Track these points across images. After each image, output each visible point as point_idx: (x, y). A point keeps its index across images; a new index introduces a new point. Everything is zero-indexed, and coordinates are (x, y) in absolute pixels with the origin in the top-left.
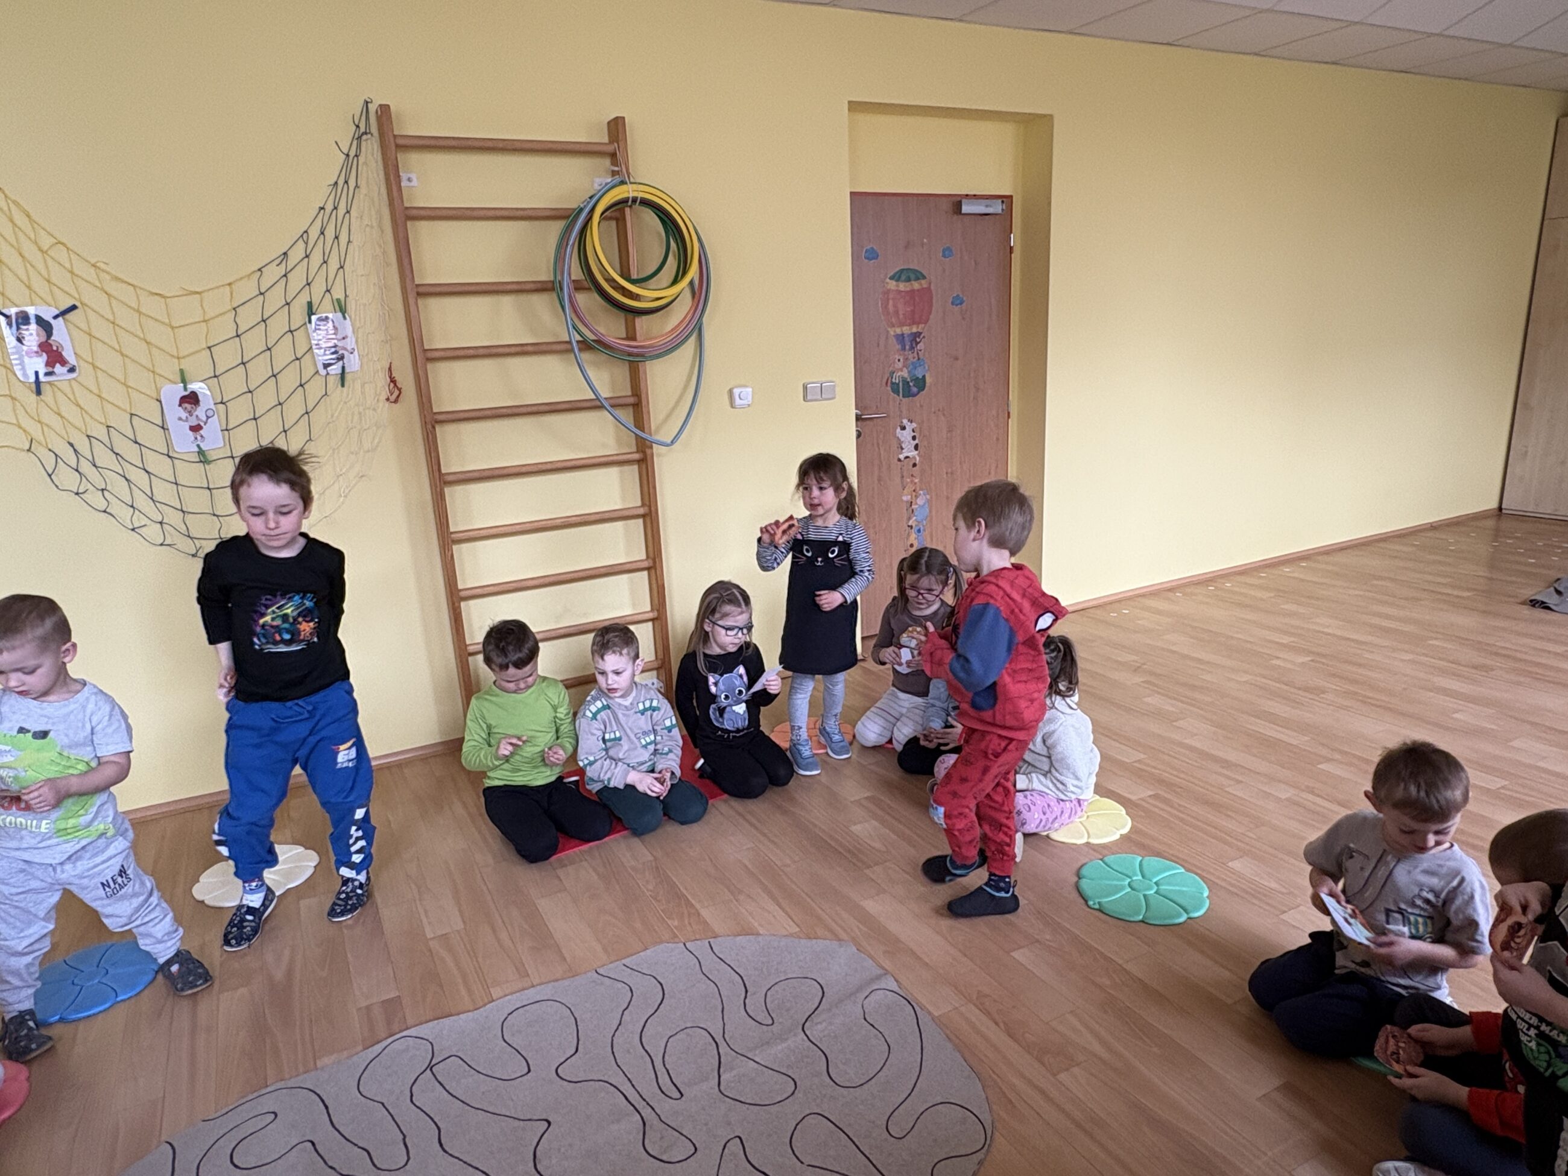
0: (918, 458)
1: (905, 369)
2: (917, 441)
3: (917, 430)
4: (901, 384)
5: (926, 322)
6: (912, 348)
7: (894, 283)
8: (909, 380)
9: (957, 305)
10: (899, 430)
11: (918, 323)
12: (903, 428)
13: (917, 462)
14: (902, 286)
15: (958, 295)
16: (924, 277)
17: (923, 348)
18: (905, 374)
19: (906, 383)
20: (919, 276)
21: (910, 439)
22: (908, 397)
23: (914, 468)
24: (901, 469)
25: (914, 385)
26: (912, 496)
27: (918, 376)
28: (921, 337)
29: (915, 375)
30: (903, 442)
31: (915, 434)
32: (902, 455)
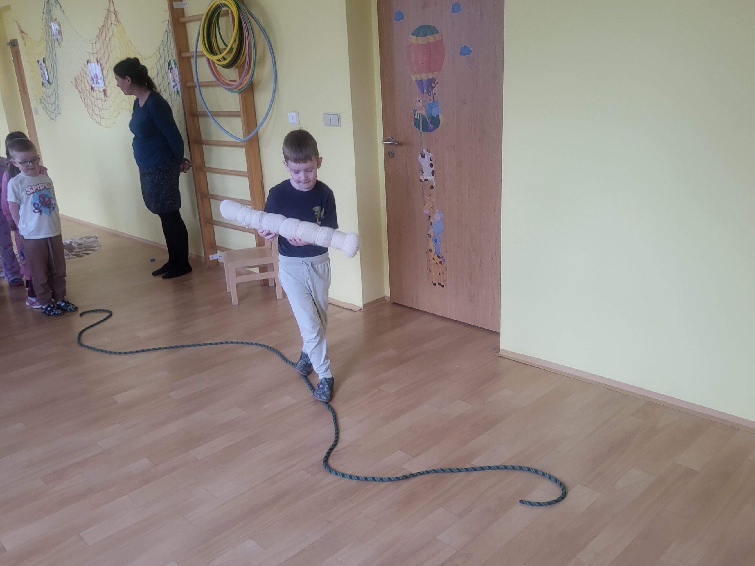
0: (434, 183)
1: (424, 108)
2: (433, 169)
3: (433, 160)
4: (421, 121)
5: (438, 70)
6: (429, 92)
7: (415, 37)
8: (426, 118)
9: (465, 55)
10: (420, 156)
12: (423, 156)
13: (434, 186)
14: (421, 40)
15: (466, 46)
16: (438, 32)
17: (438, 92)
18: (424, 112)
19: (424, 120)
20: (433, 31)
21: (428, 165)
22: (426, 131)
23: (432, 190)
24: (422, 188)
25: (430, 122)
26: (430, 211)
27: (433, 115)
28: (436, 83)
29: (431, 114)
30: (423, 167)
31: (432, 162)
32: (422, 177)
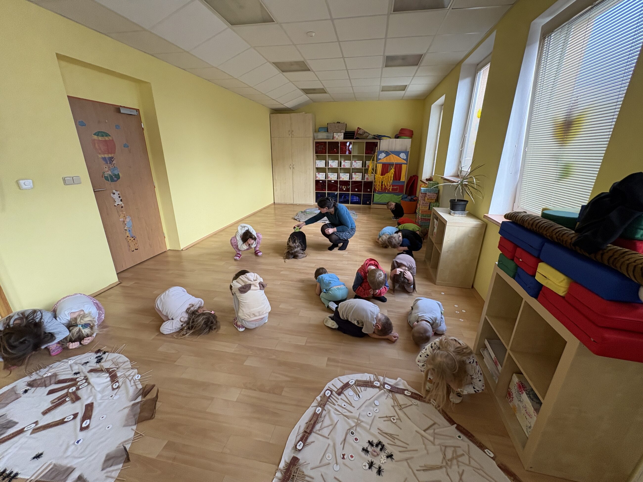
0: (123, 205)
1: (109, 171)
2: (121, 198)
3: (120, 194)
4: (109, 177)
5: (114, 153)
7: (96, 136)
8: (112, 175)
9: (126, 147)
10: (112, 194)
11: (111, 153)
12: (114, 194)
14: (100, 138)
15: (126, 144)
16: (110, 136)
17: (115, 163)
20: (107, 135)
21: (118, 197)
23: (123, 208)
24: (117, 209)
25: (115, 177)
26: (123, 218)
28: (114, 159)
29: (114, 173)
30: (115, 199)
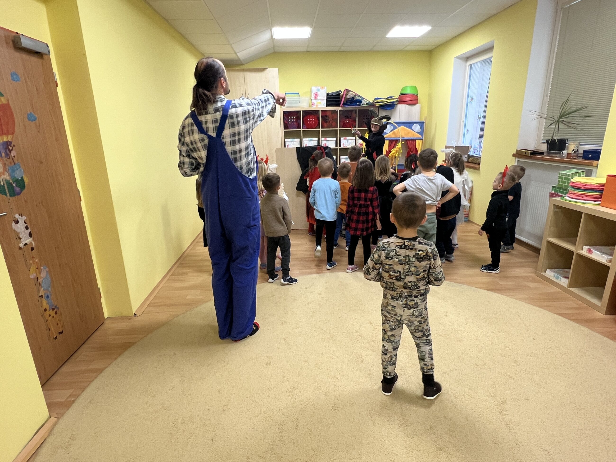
0: (33, 243)
1: (6, 173)
2: (29, 230)
3: (28, 221)
4: (5, 186)
5: (13, 133)
6: (7, 155)
8: (11, 182)
9: (32, 121)
10: (14, 223)
11: (7, 134)
12: (17, 222)
13: (34, 246)
15: (31, 113)
16: (3, 95)
17: (15, 154)
18: (7, 177)
19: (9, 185)
21: (23, 229)
22: (14, 196)
23: (33, 251)
24: (23, 255)
25: (16, 186)
26: (36, 272)
27: (17, 178)
28: (12, 145)
29: (15, 177)
30: (19, 233)
31: (27, 225)
32: (21, 244)
